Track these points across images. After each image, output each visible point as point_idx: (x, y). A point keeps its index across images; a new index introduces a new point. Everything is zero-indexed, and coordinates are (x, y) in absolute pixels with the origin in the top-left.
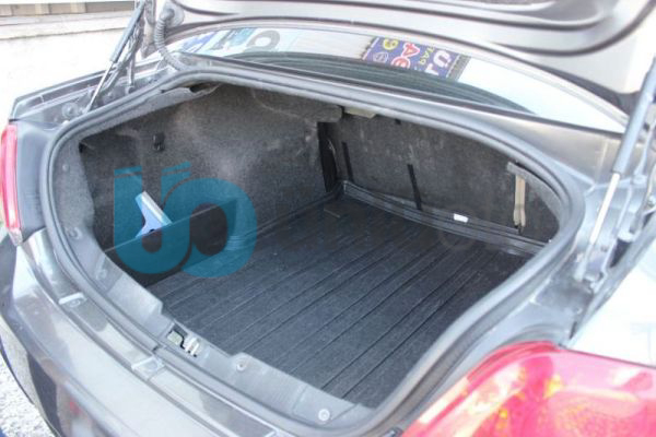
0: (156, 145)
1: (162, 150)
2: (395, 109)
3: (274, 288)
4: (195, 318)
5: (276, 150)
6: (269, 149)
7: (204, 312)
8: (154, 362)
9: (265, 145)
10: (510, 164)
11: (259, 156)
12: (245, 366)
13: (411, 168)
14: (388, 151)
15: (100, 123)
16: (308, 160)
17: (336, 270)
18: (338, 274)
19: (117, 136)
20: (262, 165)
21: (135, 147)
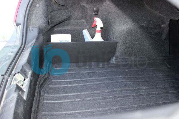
0: (94, 12)
5: (143, 26)
16: (161, 36)
17: (145, 88)
18: (144, 89)
19: (80, 5)
20: (134, 31)
21: (86, 11)
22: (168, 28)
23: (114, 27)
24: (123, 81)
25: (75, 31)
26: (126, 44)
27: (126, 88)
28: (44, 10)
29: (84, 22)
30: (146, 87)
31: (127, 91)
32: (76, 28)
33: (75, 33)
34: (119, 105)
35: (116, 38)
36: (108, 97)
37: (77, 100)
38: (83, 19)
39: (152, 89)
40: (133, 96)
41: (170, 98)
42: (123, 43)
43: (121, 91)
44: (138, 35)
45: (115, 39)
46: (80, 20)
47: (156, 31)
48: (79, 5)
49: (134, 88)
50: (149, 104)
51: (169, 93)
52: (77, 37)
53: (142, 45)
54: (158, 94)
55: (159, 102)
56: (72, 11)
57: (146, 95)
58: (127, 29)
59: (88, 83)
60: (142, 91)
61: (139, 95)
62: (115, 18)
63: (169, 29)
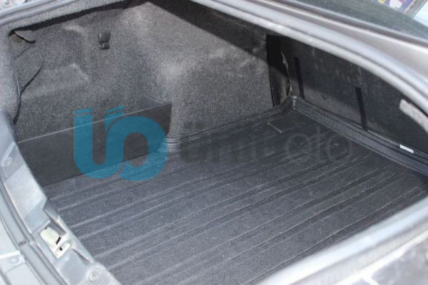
0: (101, 42)
1: (107, 48)
2: (293, 28)
3: (193, 195)
4: (107, 214)
5: (219, 58)
6: (211, 56)
7: (118, 209)
8: (16, 257)
9: (208, 52)
10: (403, 102)
11: (199, 63)
12: (97, 277)
13: (358, 91)
14: (337, 72)
15: (30, 16)
16: (253, 73)
17: (259, 187)
18: (260, 191)
19: (63, 30)
20: (203, 72)
21: (80, 42)
22: (266, 53)
23: (158, 72)
24: (213, 184)
25: (59, 95)
26: (190, 103)
27: (227, 198)
28: (7, 64)
29: (75, 70)
30: (262, 185)
31: (230, 203)
32: (60, 88)
33: (60, 100)
34: (233, 235)
35: (167, 95)
36: (204, 225)
37: (147, 251)
38: (72, 62)
39: (273, 185)
40: (248, 209)
41: (311, 194)
42: (183, 104)
43: (220, 205)
44: (211, 79)
45: (165, 97)
46: (65, 65)
47: (244, 64)
48: (60, 31)
49: (241, 194)
50: (281, 216)
51: (306, 185)
52: (65, 109)
53: (220, 100)
54: (287, 192)
55: (297, 207)
56: (44, 47)
57: (270, 200)
58: (188, 71)
59: (144, 209)
60: (257, 195)
61: (257, 205)
62: (156, 50)
63: (268, 54)
